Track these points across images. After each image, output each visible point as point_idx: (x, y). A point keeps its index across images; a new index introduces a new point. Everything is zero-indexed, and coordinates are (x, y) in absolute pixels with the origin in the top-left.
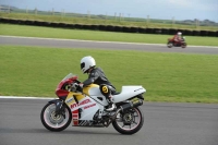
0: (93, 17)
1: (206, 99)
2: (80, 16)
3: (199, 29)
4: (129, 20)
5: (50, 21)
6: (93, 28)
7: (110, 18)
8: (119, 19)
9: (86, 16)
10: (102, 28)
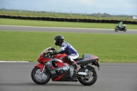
0: (38, 12)
1: (106, 60)
2: (30, 12)
3: (101, 19)
4: (60, 14)
5: (12, 15)
6: (38, 19)
7: (48, 13)
8: (54, 14)
9: (34, 12)
10: (44, 19)
